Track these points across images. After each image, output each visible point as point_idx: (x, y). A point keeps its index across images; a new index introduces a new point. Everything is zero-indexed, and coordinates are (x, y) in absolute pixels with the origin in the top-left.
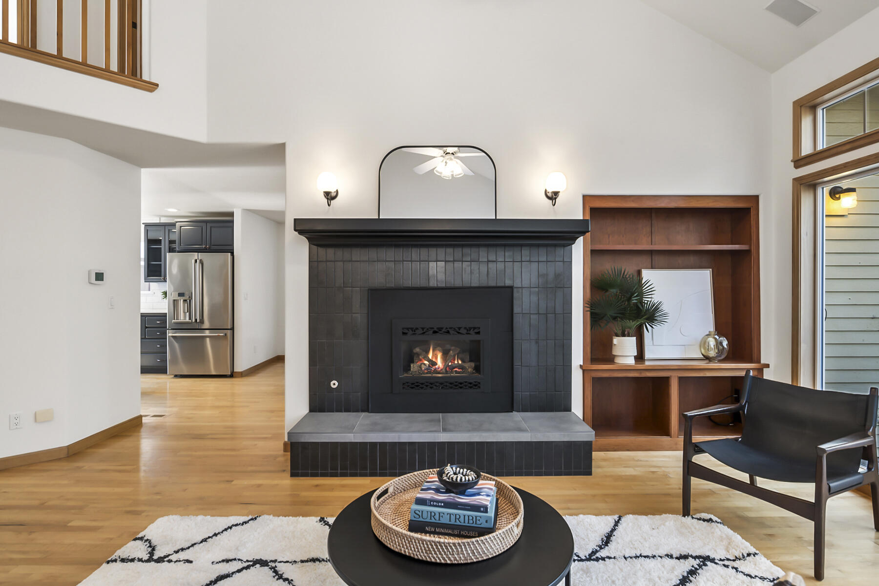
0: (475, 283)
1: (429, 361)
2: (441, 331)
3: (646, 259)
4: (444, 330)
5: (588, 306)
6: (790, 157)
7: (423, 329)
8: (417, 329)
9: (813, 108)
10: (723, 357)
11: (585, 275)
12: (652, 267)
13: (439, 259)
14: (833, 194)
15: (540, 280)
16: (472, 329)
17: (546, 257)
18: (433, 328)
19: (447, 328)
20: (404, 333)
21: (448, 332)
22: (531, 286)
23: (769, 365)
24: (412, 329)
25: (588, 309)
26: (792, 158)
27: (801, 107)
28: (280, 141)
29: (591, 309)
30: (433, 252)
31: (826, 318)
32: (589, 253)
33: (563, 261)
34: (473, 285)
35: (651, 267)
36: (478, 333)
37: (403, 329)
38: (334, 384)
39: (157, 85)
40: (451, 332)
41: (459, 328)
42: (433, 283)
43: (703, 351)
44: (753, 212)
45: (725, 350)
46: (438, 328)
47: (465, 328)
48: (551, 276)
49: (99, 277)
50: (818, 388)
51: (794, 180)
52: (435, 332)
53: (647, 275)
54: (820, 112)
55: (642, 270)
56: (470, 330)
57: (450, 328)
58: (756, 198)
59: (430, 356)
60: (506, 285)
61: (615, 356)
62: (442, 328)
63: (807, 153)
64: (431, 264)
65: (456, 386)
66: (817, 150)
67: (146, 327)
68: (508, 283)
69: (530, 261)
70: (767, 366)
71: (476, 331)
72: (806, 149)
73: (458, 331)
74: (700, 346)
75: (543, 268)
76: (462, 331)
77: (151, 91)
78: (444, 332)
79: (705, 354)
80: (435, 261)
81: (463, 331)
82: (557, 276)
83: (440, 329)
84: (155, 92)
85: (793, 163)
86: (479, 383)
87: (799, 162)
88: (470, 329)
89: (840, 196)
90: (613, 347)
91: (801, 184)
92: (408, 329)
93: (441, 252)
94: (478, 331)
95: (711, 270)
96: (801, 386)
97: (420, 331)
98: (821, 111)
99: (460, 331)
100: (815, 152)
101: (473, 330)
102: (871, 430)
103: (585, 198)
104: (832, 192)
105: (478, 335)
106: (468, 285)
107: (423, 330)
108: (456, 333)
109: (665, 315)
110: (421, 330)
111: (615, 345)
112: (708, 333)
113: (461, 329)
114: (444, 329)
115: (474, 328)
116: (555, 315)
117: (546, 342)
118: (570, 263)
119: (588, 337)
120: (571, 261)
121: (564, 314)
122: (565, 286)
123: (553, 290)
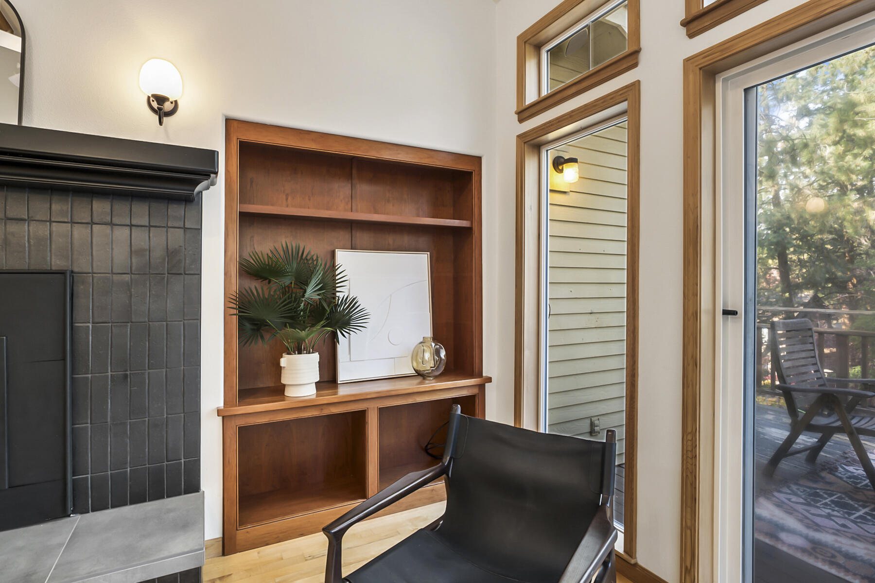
3: (343, 235)
5: (235, 306)
9: (538, 47)
10: (438, 373)
11: (229, 254)
12: (353, 247)
14: (556, 165)
15: (134, 260)
17: (147, 217)
22: (114, 271)
23: (491, 378)
25: (235, 311)
26: (516, 110)
27: (525, 42)
29: (239, 312)
31: (549, 315)
32: (236, 217)
33: (185, 229)
35: (350, 247)
43: (415, 365)
44: (475, 178)
45: (442, 361)
48: (158, 253)
50: (542, 431)
51: (518, 136)
53: (343, 257)
54: (544, 56)
55: (336, 250)
58: (479, 159)
60: (54, 268)
61: (284, 386)
63: (532, 101)
66: (541, 96)
68: (60, 263)
69: (112, 224)
70: (490, 380)
72: (531, 97)
74: (412, 358)
75: (140, 238)
79: (416, 368)
82: (171, 254)
85: (516, 116)
87: (524, 114)
89: (563, 167)
90: (283, 371)
91: (525, 143)
95: (429, 253)
96: (524, 428)
98: (546, 54)
100: (540, 99)
102: (608, 505)
103: (230, 123)
104: (556, 162)
109: (364, 317)
111: (284, 367)
112: (422, 340)
116: (167, 325)
117: (147, 374)
118: (197, 232)
119: (234, 359)
120: (200, 228)
121: (186, 322)
122: (187, 273)
123: (164, 278)
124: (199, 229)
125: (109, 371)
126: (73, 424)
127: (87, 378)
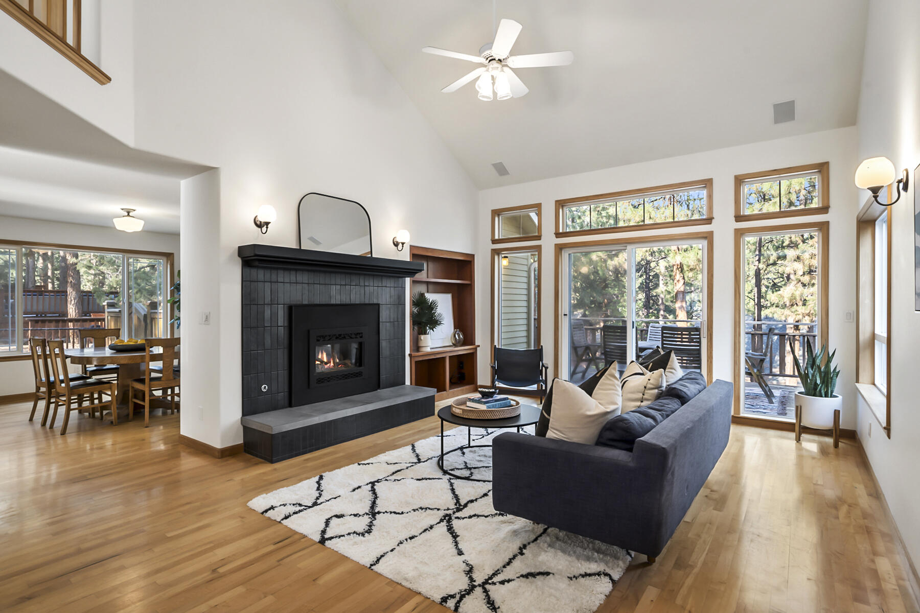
0: (358, 302)
4: (342, 336)
6: (490, 238)
7: (330, 336)
8: (326, 336)
9: (499, 216)
12: (428, 292)
13: (337, 283)
15: (391, 300)
17: (394, 284)
19: (344, 334)
20: (319, 340)
21: (344, 338)
24: (323, 336)
26: (491, 240)
27: (495, 213)
30: (333, 277)
33: (402, 287)
34: (357, 303)
36: (361, 337)
37: (318, 336)
38: (265, 388)
39: (111, 79)
40: (347, 337)
41: (351, 334)
42: (333, 301)
44: (472, 263)
46: (338, 335)
47: (355, 334)
51: (492, 249)
52: (337, 338)
54: (501, 219)
57: (346, 334)
58: (473, 256)
59: (320, 357)
60: (375, 303)
61: (422, 347)
63: (497, 239)
64: (332, 286)
65: (354, 375)
68: (375, 301)
69: (386, 287)
70: (479, 346)
72: (496, 236)
73: (350, 336)
77: (103, 83)
80: (335, 285)
81: (353, 336)
83: (340, 335)
85: (491, 242)
87: (494, 241)
88: (357, 334)
90: (421, 341)
91: (494, 252)
92: (320, 336)
93: (338, 277)
94: (361, 335)
95: (451, 294)
97: (328, 338)
101: (359, 335)
103: (411, 247)
105: (361, 339)
106: (354, 303)
108: (350, 338)
115: (360, 333)
117: (394, 340)
118: (405, 288)
123: (397, 306)
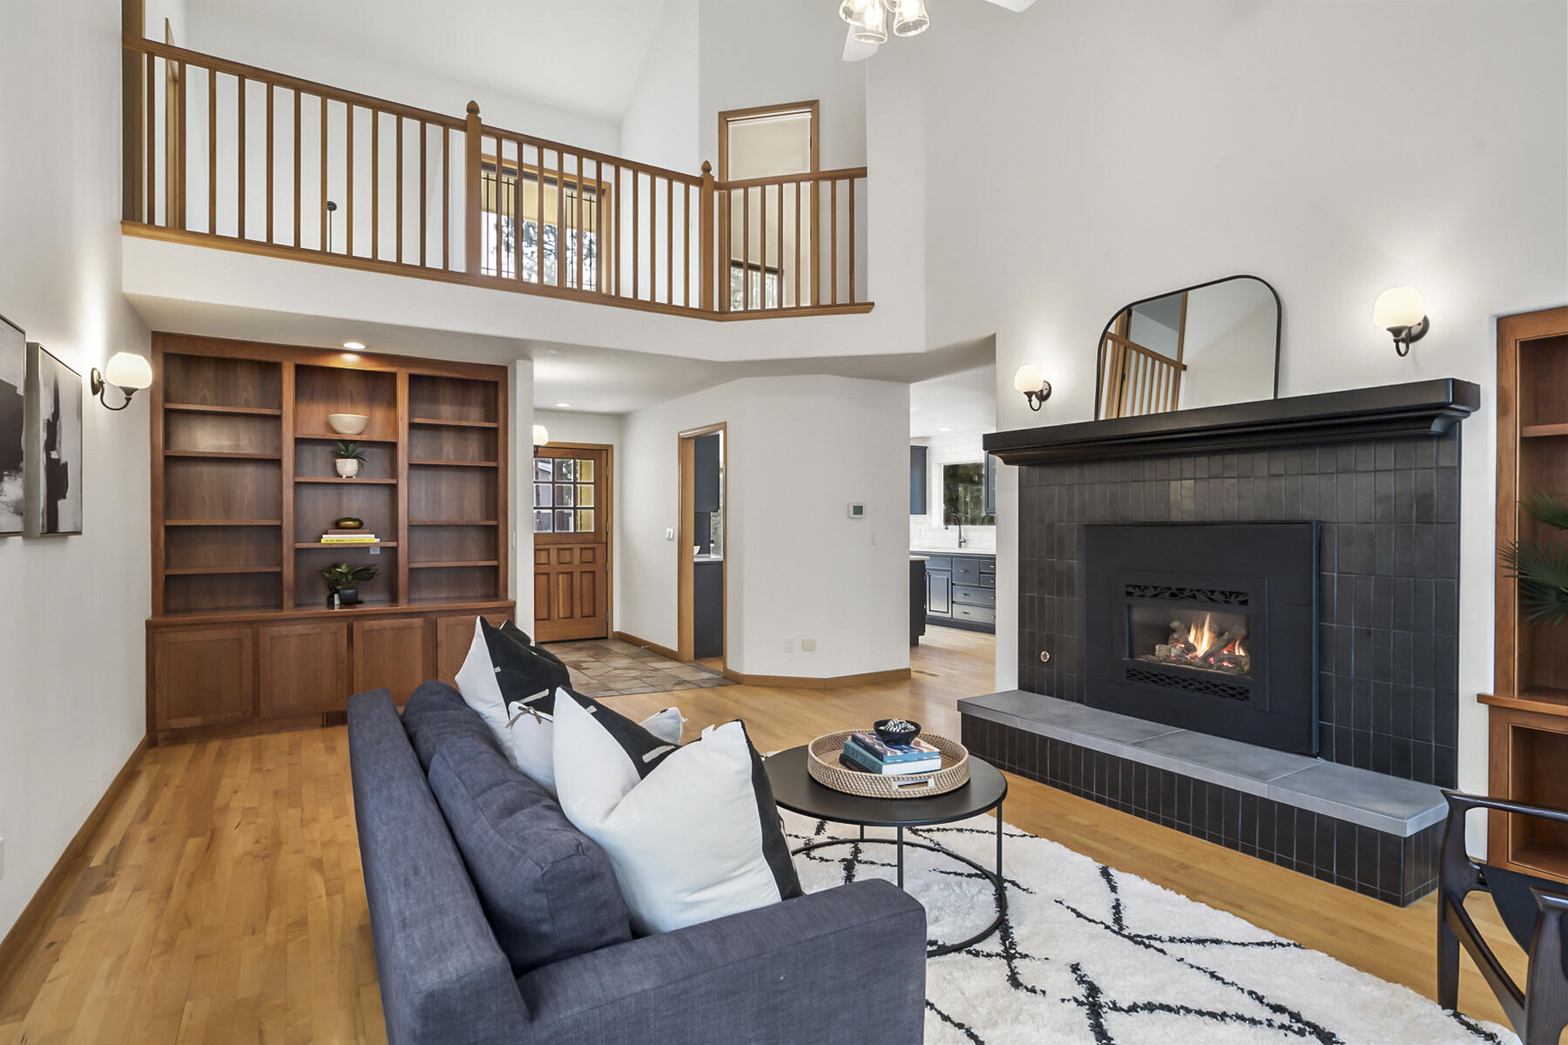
1: (1186, 642)
2: (1182, 593)
4: (1187, 593)
7: (1155, 588)
8: (1146, 587)
13: (1185, 476)
15: (1378, 507)
16: (1234, 596)
17: (1394, 459)
18: (1169, 589)
19: (1191, 591)
20: (1129, 594)
21: (1194, 597)
22: (1359, 520)
24: (1139, 587)
28: (987, 333)
30: (1175, 464)
32: (1514, 443)
33: (1438, 469)
36: (1245, 602)
37: (1127, 586)
38: (1046, 656)
39: (873, 304)
41: (1212, 592)
42: (1176, 516)
46: (1178, 589)
47: (1222, 593)
48: (1405, 500)
49: (858, 510)
52: (1173, 595)
56: (1231, 596)
57: (1197, 590)
60: (1301, 518)
62: (1185, 590)
64: (1172, 483)
65: (1223, 691)
67: (981, 573)
69: (1356, 471)
71: (1241, 598)
73: (1210, 596)
76: (1217, 596)
77: (868, 311)
78: (1188, 596)
80: (1178, 480)
82: (1422, 499)
83: (1181, 590)
84: (873, 311)
86: (1247, 691)
88: (1231, 593)
92: (1134, 587)
93: (1188, 464)
94: (1244, 599)
97: (1151, 592)
99: (1213, 597)
101: (1237, 597)
103: (1504, 324)
105: (1244, 607)
107: (1155, 590)
108: (1208, 600)
110: (1153, 590)
113: (1216, 594)
114: (1188, 591)
115: (1238, 594)
116: (1415, 581)
117: (1392, 633)
118: (1455, 471)
119: (1510, 635)
120: (1456, 465)
121: (1438, 580)
122: (1440, 521)
123: (1411, 527)
124: (1455, 467)
125: (1353, 623)
126: (1320, 670)
127: (1332, 627)
